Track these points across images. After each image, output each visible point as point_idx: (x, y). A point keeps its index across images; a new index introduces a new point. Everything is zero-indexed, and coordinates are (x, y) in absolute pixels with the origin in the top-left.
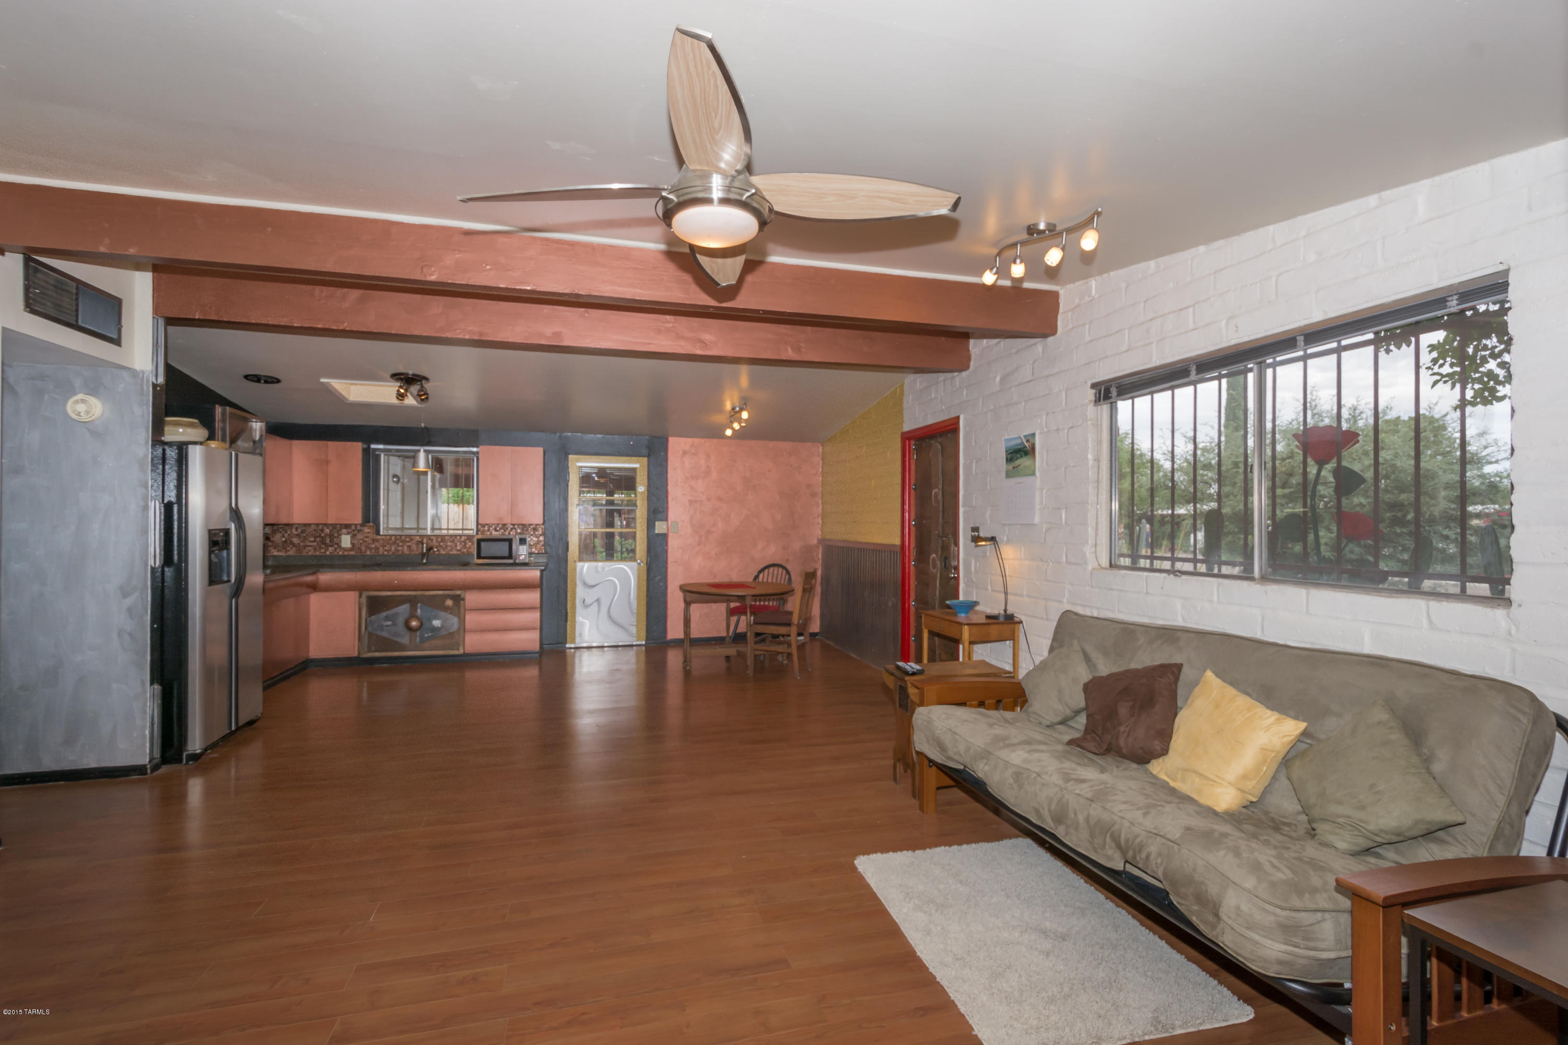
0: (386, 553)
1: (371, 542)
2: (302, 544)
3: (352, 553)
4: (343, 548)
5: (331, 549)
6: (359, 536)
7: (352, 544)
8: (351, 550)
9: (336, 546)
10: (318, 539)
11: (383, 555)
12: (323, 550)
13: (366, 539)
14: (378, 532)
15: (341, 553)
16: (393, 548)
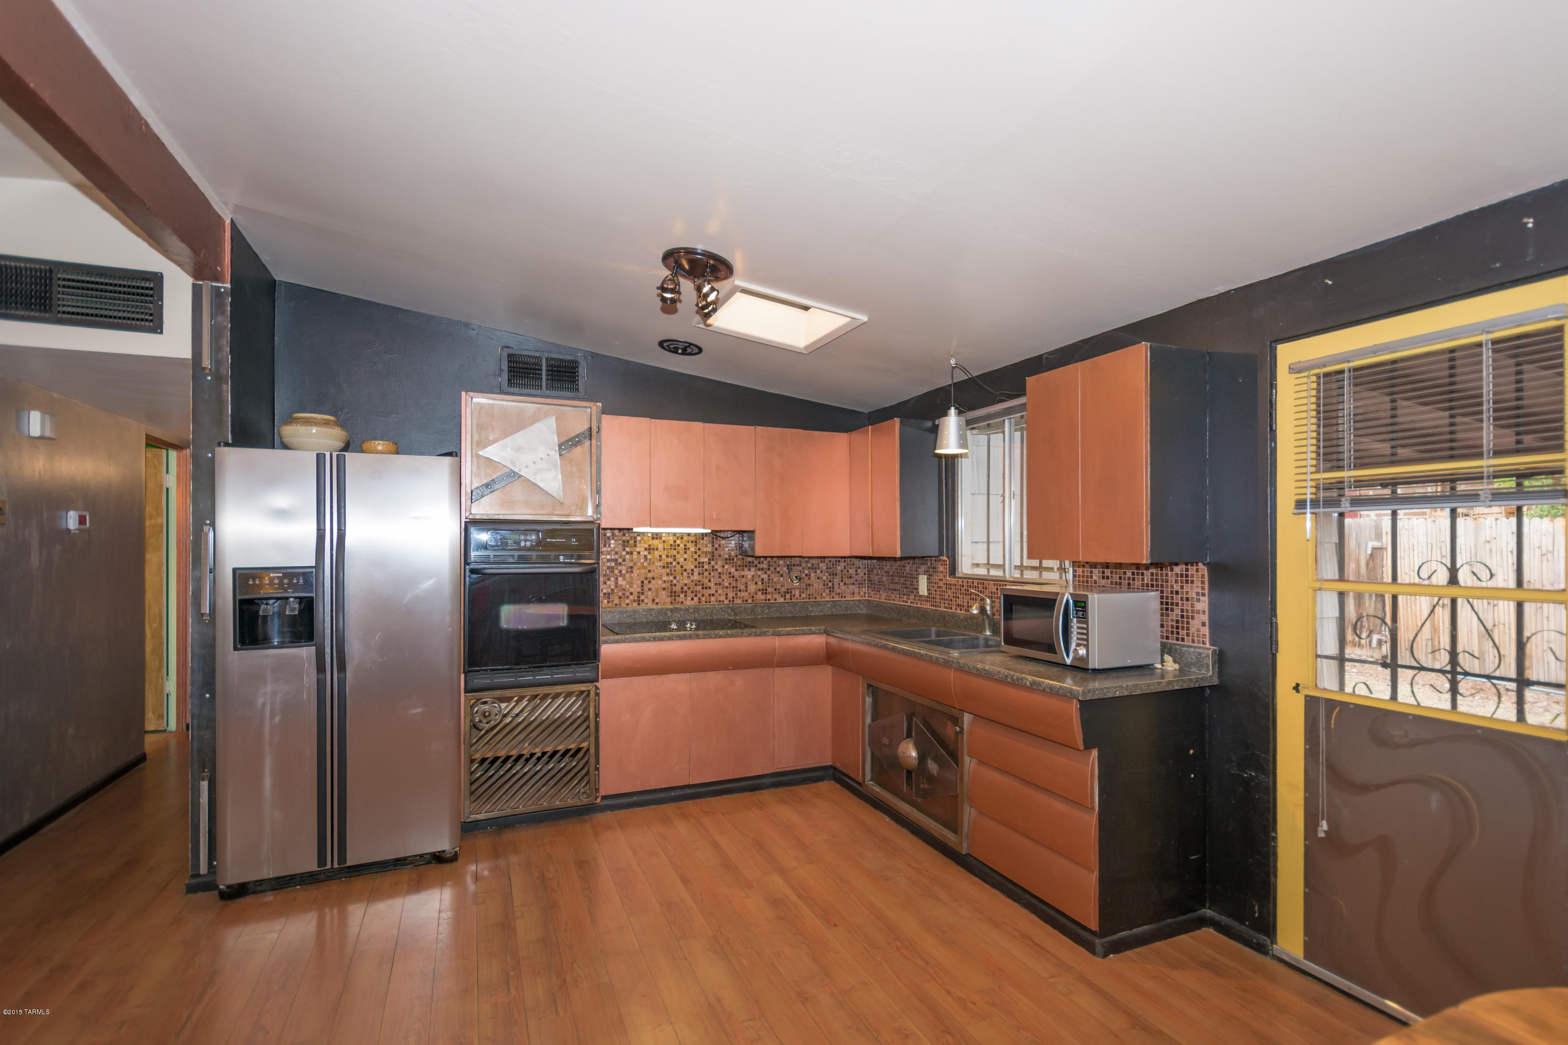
0: (958, 611)
1: (944, 589)
2: (892, 586)
3: (927, 606)
4: (921, 596)
5: (912, 597)
6: (935, 578)
7: (928, 590)
8: (928, 599)
9: (915, 591)
10: (902, 580)
11: (954, 615)
12: (905, 597)
13: (941, 584)
14: (953, 570)
15: (919, 606)
16: (965, 604)
